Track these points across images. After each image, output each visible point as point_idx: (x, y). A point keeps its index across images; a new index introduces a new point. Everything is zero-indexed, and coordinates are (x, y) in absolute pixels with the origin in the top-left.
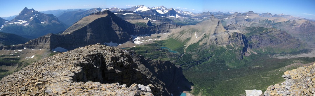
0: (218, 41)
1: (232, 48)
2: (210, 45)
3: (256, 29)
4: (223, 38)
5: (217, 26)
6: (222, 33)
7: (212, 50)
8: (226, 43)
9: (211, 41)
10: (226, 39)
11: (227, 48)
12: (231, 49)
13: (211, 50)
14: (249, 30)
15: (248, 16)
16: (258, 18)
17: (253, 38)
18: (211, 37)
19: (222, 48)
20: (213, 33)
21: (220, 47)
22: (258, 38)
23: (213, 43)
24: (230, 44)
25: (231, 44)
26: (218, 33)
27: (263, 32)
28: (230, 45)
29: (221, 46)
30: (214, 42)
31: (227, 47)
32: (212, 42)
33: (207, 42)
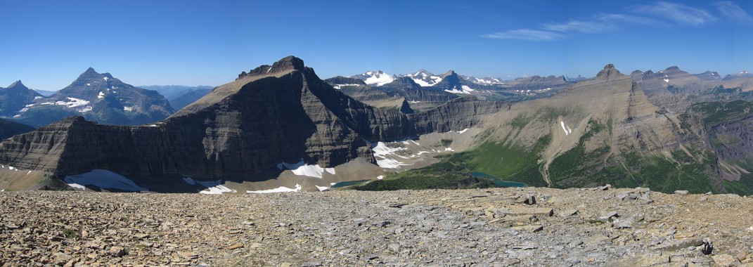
0: (645, 138)
1: (689, 159)
2: (623, 153)
3: (721, 107)
4: (654, 130)
5: (631, 95)
6: (648, 116)
7: (634, 169)
8: (668, 144)
9: (624, 141)
10: (665, 134)
11: (675, 161)
12: (687, 163)
13: (631, 168)
14: (702, 109)
15: (667, 81)
16: (695, 84)
17: (721, 133)
18: (618, 130)
19: (661, 160)
20: (626, 117)
21: (656, 159)
22: (738, 129)
23: (633, 146)
24: (679, 149)
25: (681, 147)
26: (638, 116)
27: (745, 111)
28: (682, 151)
29: (655, 153)
30: (636, 143)
31: (675, 155)
32: (630, 144)
33: (608, 144)
